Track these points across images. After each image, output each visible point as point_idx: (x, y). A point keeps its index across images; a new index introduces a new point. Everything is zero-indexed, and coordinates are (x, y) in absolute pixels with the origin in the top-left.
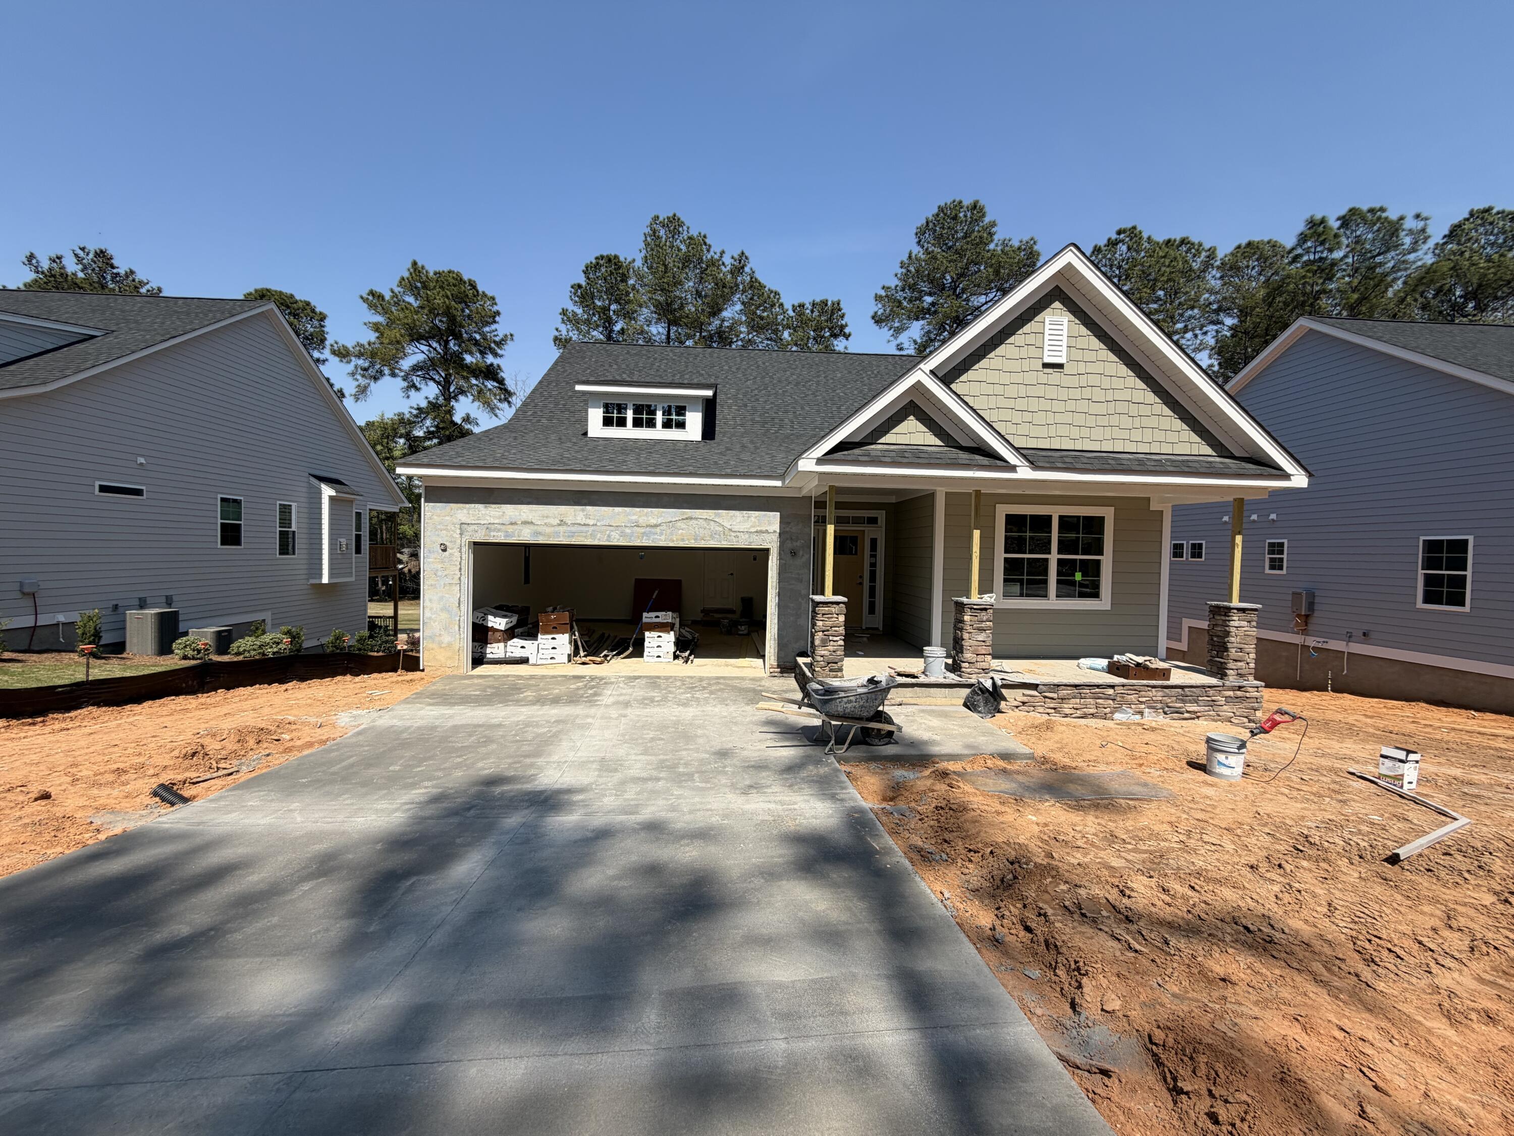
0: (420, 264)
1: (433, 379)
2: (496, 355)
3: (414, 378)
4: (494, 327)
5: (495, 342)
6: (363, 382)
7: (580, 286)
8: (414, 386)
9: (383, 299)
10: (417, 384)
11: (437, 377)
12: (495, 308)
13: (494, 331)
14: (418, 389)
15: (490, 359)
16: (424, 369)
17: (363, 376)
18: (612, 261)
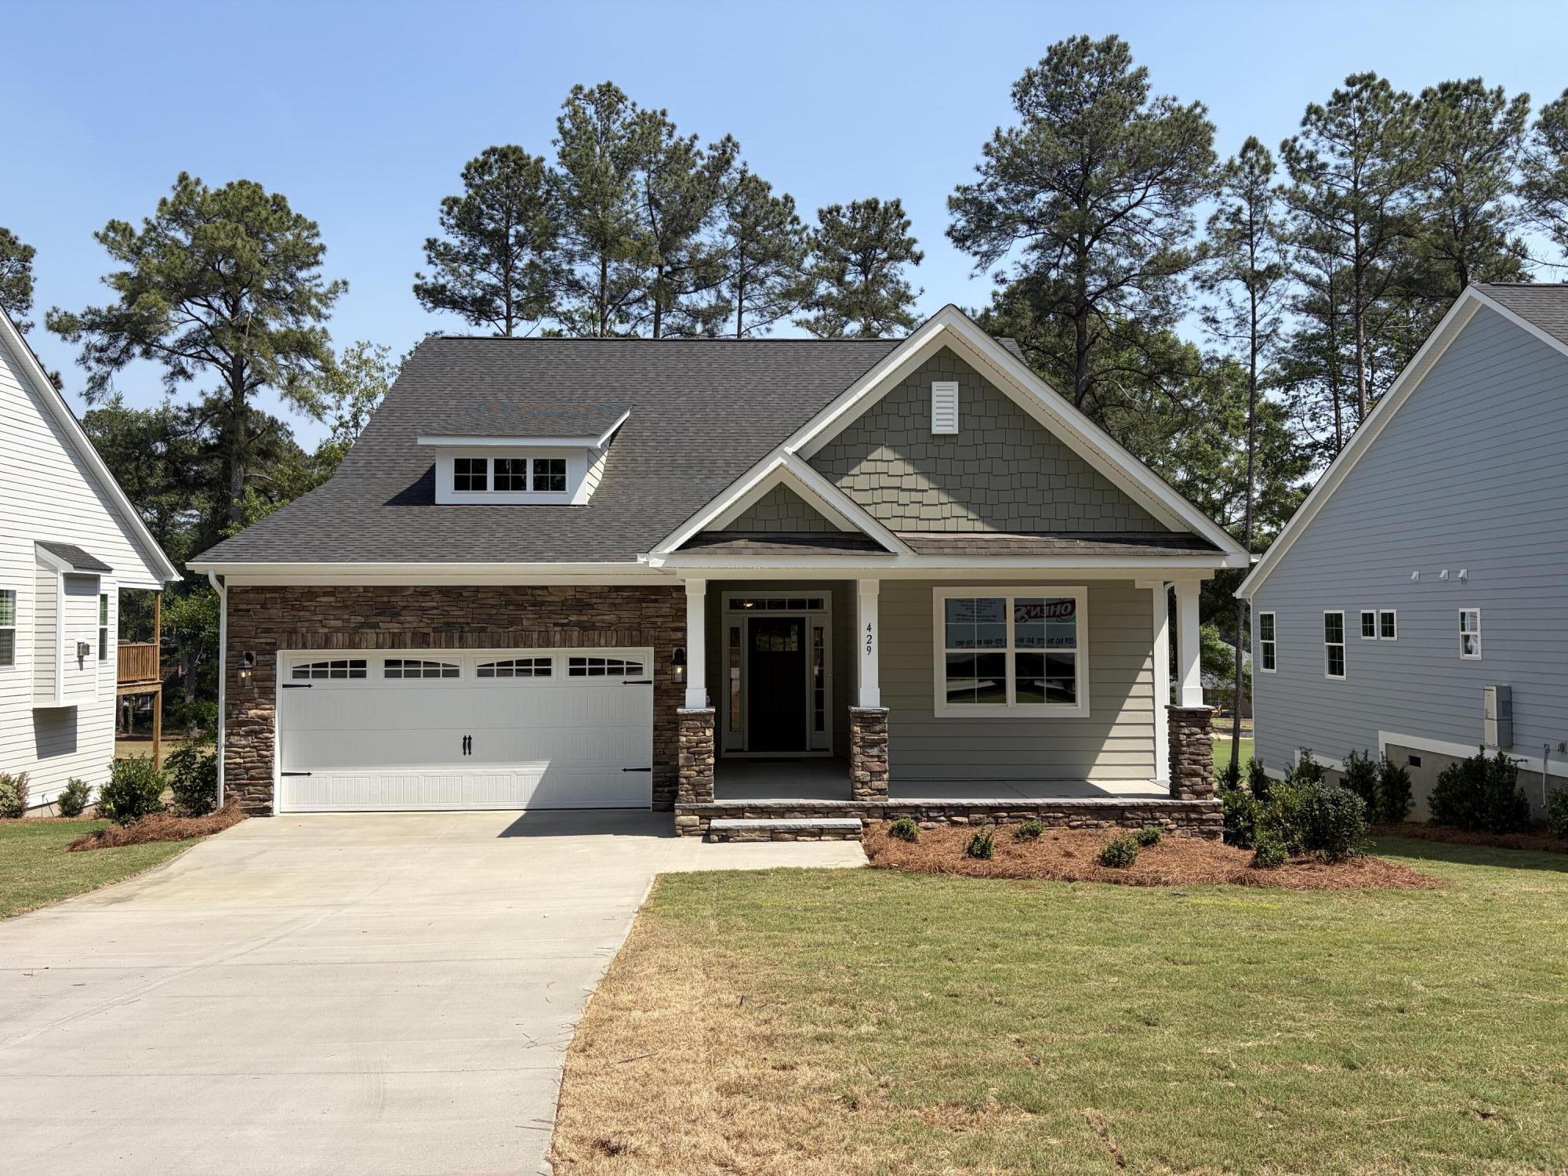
0: (192, 178)
1: (215, 360)
2: (319, 316)
3: (183, 359)
4: (315, 270)
5: (316, 295)
6: (98, 369)
7: (456, 201)
8: (182, 372)
9: (132, 234)
10: (189, 370)
11: (220, 356)
12: (316, 242)
13: (315, 278)
14: (189, 377)
15: (308, 322)
16: (201, 343)
17: (99, 361)
18: (510, 157)
